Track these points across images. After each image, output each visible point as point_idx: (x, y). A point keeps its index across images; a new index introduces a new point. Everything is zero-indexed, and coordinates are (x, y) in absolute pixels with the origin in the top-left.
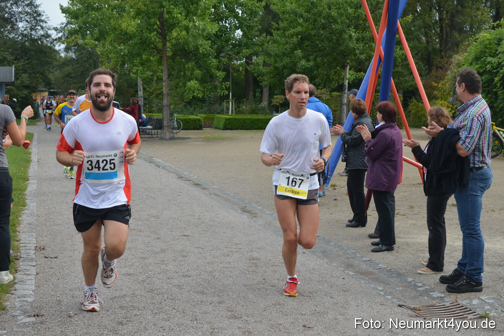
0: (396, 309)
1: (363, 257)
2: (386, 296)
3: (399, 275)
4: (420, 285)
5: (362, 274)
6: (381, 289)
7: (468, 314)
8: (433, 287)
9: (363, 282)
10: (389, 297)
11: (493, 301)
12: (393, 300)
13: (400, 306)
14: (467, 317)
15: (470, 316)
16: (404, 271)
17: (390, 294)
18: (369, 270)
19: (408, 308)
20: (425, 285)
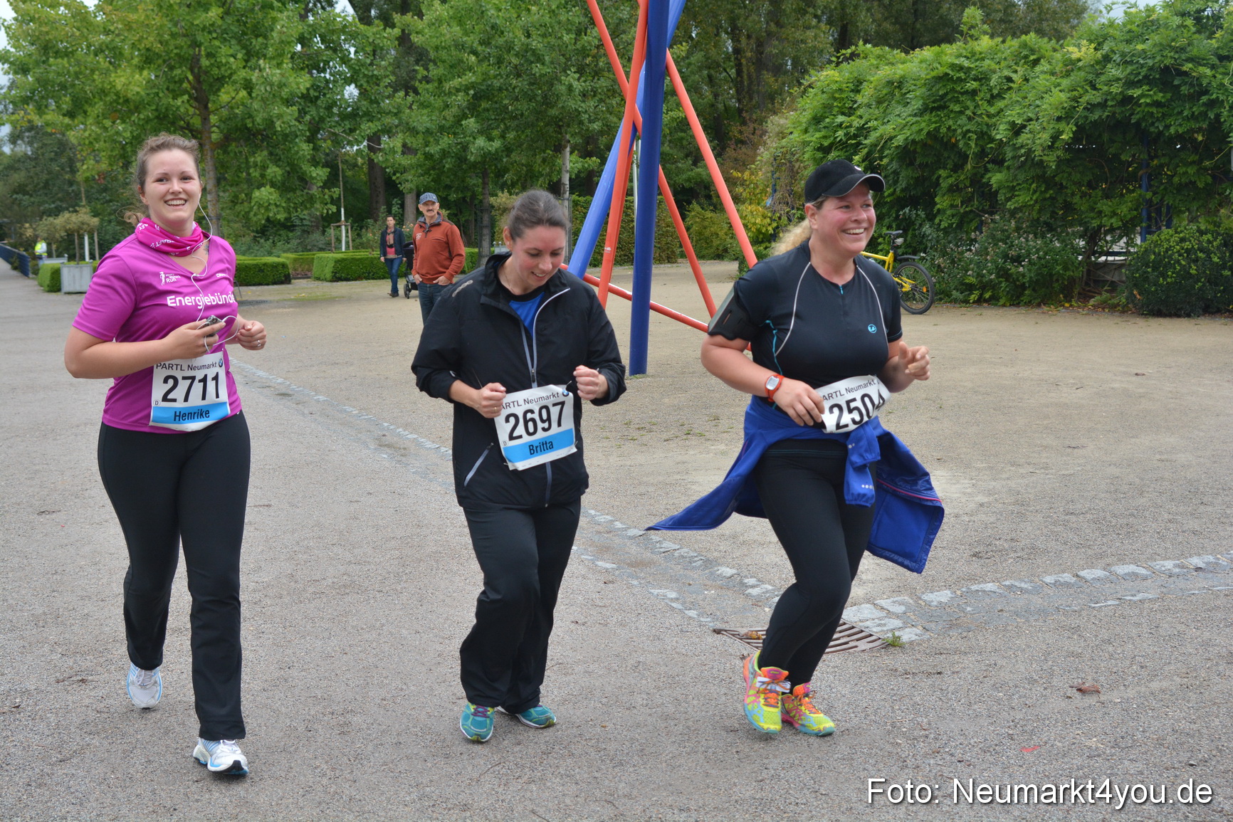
0: (710, 640)
1: (628, 528)
2: (686, 612)
3: (709, 563)
4: (752, 581)
5: (631, 565)
6: (674, 595)
7: (858, 640)
8: (778, 586)
9: (635, 582)
10: (693, 613)
11: (903, 608)
12: (702, 619)
13: (718, 632)
14: (856, 647)
15: (863, 645)
16: (716, 554)
17: (693, 605)
18: (644, 556)
19: (733, 635)
20: (763, 582)
